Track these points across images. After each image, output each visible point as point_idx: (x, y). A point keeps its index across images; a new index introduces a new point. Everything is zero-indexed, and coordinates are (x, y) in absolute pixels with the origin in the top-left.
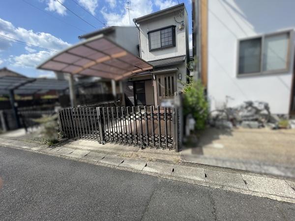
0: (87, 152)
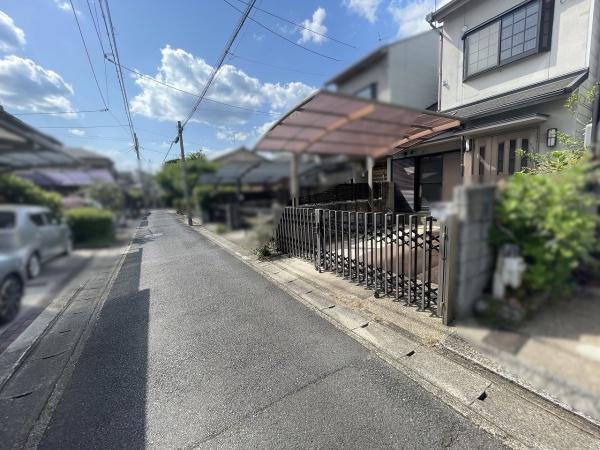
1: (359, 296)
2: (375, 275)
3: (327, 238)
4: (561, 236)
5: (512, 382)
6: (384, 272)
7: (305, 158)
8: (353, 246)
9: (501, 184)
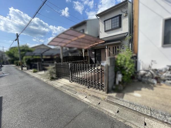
0: (63, 85)
1: (83, 89)
2: (87, 82)
3: (73, 72)
4: (129, 69)
5: (123, 106)
6: (90, 81)
7: (64, 48)
8: (81, 74)
9: (116, 57)
